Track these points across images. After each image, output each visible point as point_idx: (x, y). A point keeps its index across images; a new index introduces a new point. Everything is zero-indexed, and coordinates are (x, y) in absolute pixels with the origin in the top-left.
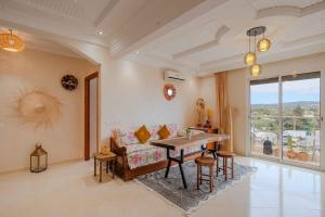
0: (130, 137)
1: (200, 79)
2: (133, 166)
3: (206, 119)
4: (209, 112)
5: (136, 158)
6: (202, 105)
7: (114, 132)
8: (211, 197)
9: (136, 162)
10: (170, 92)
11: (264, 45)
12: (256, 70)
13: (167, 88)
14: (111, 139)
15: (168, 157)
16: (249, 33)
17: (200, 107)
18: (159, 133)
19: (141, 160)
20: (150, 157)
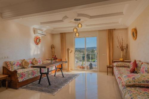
1: (53, 35)
2: (20, 80)
5: (22, 75)
7: (6, 63)
9: (22, 77)
12: (77, 35)
14: (4, 67)
15: (41, 73)
16: (75, 20)
19: (25, 76)
20: (30, 74)
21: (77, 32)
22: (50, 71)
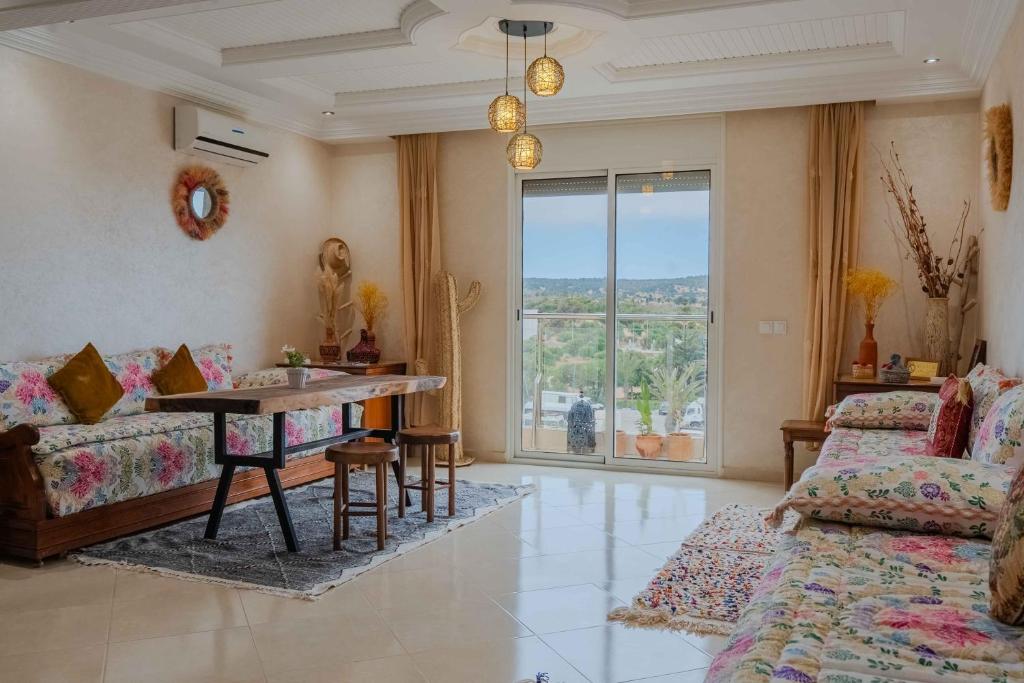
0: (27, 396)
1: (331, 153)
2: (67, 503)
3: (360, 323)
4: (368, 296)
5: (84, 472)
6: (342, 268)
8: (379, 559)
9: (80, 487)
10: (200, 202)
11: (546, 76)
12: (525, 152)
13: (188, 182)
15: (220, 456)
16: (506, 26)
17: (330, 274)
18: (155, 380)
19: (100, 480)
20: (139, 467)
21: (522, 129)
22: (294, 449)
